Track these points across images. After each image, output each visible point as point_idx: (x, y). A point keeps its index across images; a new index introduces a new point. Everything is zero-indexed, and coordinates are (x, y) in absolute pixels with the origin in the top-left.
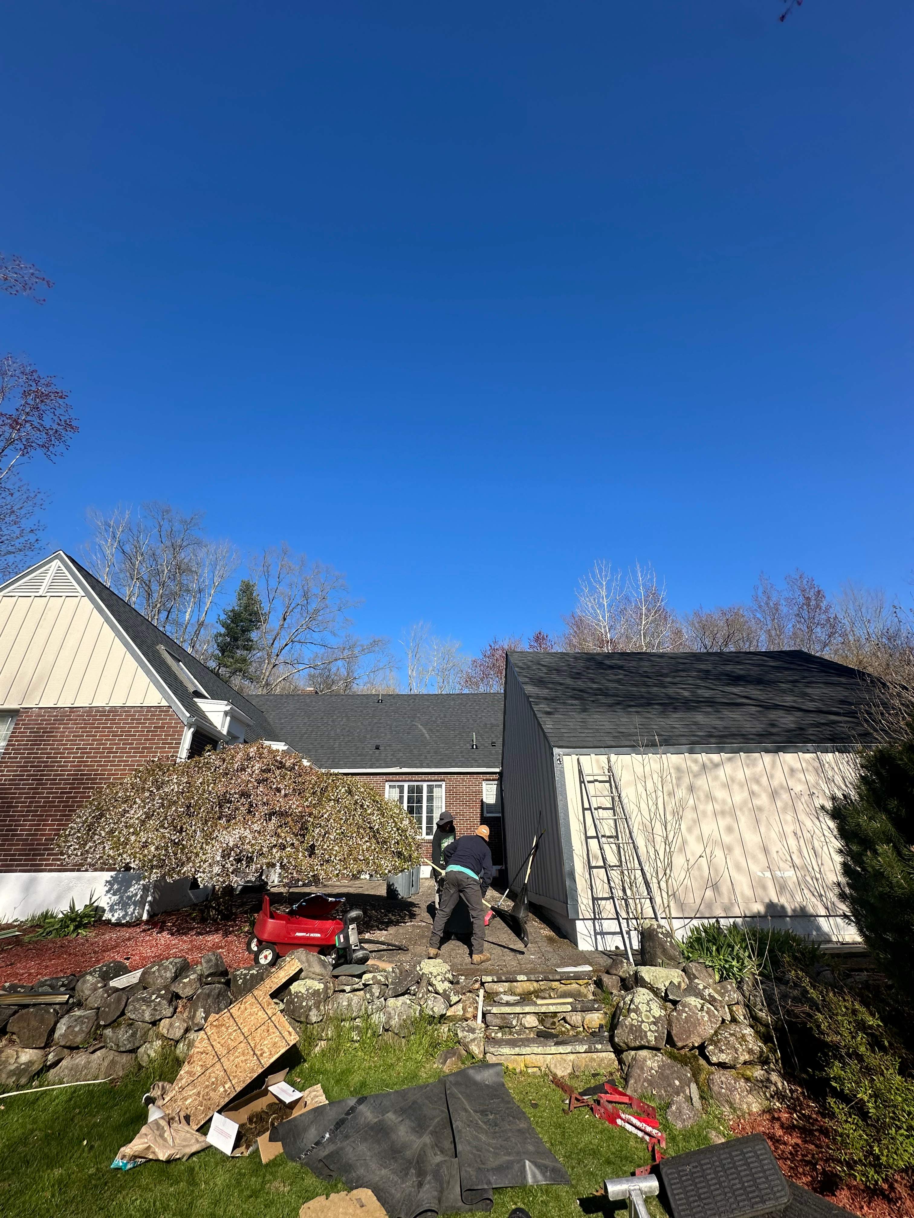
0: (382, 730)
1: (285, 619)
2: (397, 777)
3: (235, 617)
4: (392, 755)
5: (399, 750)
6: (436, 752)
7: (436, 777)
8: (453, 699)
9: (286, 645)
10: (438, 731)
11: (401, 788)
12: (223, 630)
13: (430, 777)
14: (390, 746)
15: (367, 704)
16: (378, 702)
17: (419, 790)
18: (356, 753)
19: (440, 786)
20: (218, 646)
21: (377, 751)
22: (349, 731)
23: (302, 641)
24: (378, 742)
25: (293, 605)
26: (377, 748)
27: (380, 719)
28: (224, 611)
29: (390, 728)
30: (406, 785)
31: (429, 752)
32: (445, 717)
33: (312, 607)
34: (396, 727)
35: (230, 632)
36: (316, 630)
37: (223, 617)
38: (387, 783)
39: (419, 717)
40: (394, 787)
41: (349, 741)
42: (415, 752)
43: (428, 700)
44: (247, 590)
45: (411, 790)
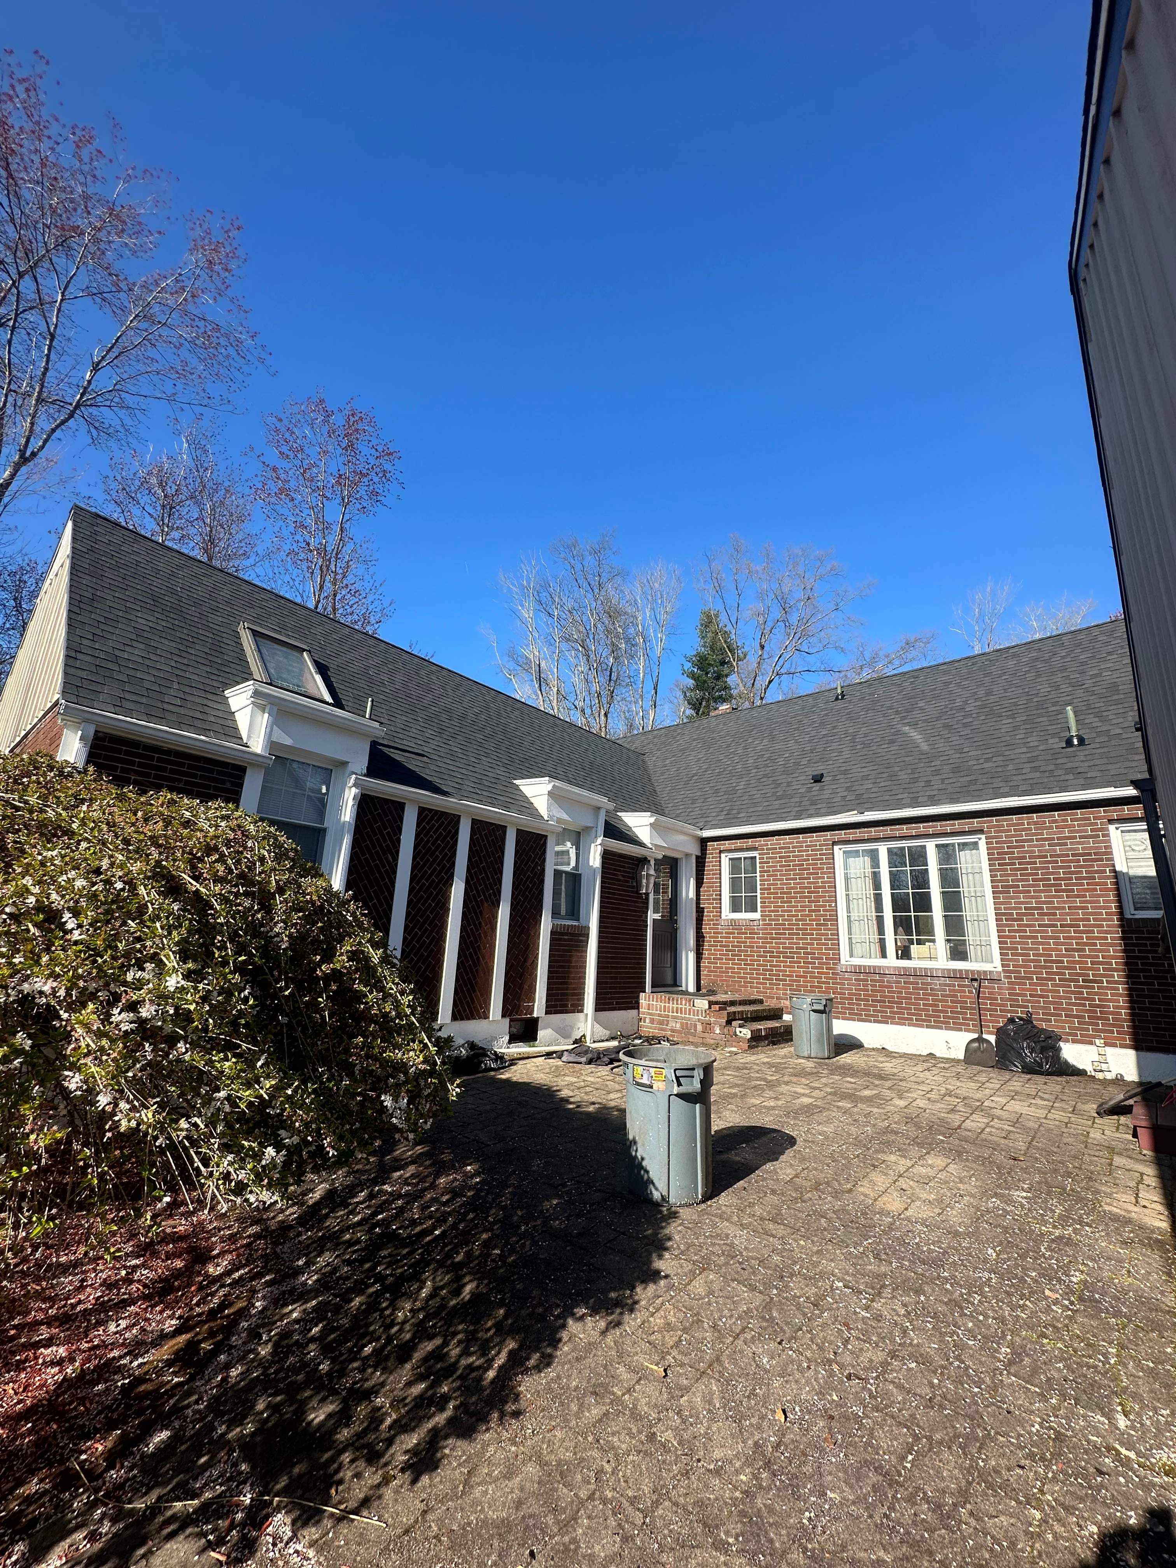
0: (834, 746)
1: (762, 647)
2: (858, 833)
3: (702, 662)
4: (848, 789)
5: (866, 778)
6: (956, 770)
7: (957, 825)
8: (1014, 656)
9: (770, 682)
10: (965, 725)
11: (874, 856)
12: (691, 683)
13: (939, 826)
14: (845, 772)
15: (814, 706)
16: (837, 699)
17: (919, 856)
18: (774, 794)
19: (975, 846)
20: (689, 703)
21: (817, 786)
22: (769, 758)
23: (793, 671)
24: (819, 769)
25: (770, 624)
26: (818, 779)
27: (834, 727)
28: (685, 657)
29: (853, 741)
30: (883, 850)
31: (937, 772)
32: (989, 693)
33: (794, 619)
34: (866, 735)
35: (701, 685)
36: (811, 651)
37: (688, 666)
38: (836, 848)
39: (921, 709)
40: (856, 853)
41: (765, 776)
42: (904, 776)
43: (945, 672)
44: (708, 621)
45: (895, 857)
